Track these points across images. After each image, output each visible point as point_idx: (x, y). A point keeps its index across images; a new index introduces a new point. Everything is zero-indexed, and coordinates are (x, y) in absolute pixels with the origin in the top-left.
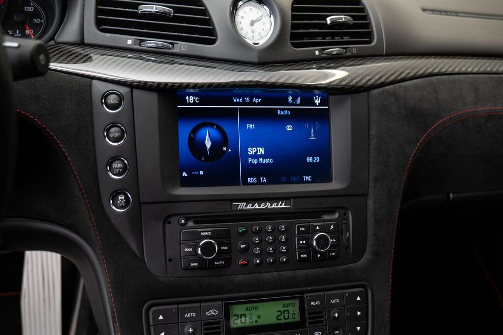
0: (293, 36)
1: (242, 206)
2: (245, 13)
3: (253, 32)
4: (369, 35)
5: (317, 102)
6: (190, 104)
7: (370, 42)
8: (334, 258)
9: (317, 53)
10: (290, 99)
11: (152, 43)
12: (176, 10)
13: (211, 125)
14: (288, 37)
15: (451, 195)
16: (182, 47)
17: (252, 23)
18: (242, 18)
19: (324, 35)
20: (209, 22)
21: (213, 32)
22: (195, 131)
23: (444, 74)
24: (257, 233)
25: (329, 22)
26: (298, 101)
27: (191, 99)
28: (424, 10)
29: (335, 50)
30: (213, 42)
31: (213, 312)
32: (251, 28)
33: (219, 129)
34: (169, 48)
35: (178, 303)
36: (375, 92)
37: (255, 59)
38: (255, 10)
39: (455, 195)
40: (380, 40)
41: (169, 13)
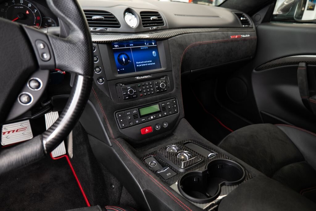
0: (143, 24)
1: (138, 78)
2: (127, 17)
3: (131, 23)
4: (163, 23)
5: (153, 44)
6: (116, 48)
7: (163, 25)
8: (166, 90)
9: (150, 29)
10: (145, 43)
11: (98, 29)
12: (105, 17)
13: (123, 54)
14: (142, 24)
15: (192, 71)
16: (109, 29)
17: (130, 20)
18: (127, 19)
19: (150, 23)
20: (116, 20)
21: (118, 24)
22: (119, 56)
23: (186, 33)
24: (143, 86)
25: (151, 19)
26: (148, 44)
27: (116, 46)
28: (175, 15)
29: (155, 28)
30: (119, 27)
31: (135, 112)
32: (130, 22)
33: (126, 55)
34: (105, 30)
35: (124, 110)
36: (169, 39)
37: (134, 31)
38: (130, 16)
39: (193, 71)
40: (166, 24)
41: (103, 19)
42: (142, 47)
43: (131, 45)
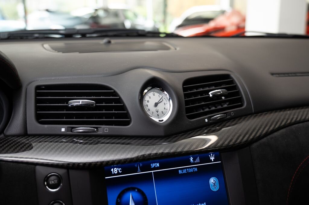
0: (188, 110)
2: (150, 97)
3: (157, 112)
4: (240, 100)
5: (212, 159)
6: (115, 175)
7: (242, 105)
9: (206, 120)
10: (192, 159)
11: (81, 129)
12: (97, 101)
13: (133, 189)
14: (184, 112)
16: (105, 129)
17: (156, 105)
18: (148, 101)
19: (207, 106)
20: (124, 108)
21: (127, 115)
22: (120, 196)
23: (300, 122)
25: (211, 96)
26: (198, 160)
27: (115, 170)
28: (272, 74)
29: (218, 116)
30: (128, 123)
32: (156, 108)
33: (140, 191)
34: (94, 131)
36: (254, 145)
38: (157, 94)
40: (249, 103)
41: (92, 105)
42: (182, 170)
43: (153, 165)
